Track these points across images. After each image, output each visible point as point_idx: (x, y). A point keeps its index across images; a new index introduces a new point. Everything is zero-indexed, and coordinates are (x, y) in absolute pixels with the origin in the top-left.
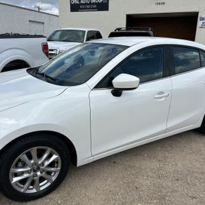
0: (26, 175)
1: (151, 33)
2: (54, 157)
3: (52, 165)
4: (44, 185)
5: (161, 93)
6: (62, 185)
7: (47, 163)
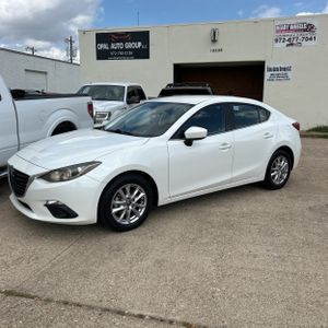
0: (122, 207)
1: (209, 89)
2: (142, 194)
3: (139, 202)
4: (134, 219)
5: (224, 144)
6: (145, 222)
7: (136, 199)
